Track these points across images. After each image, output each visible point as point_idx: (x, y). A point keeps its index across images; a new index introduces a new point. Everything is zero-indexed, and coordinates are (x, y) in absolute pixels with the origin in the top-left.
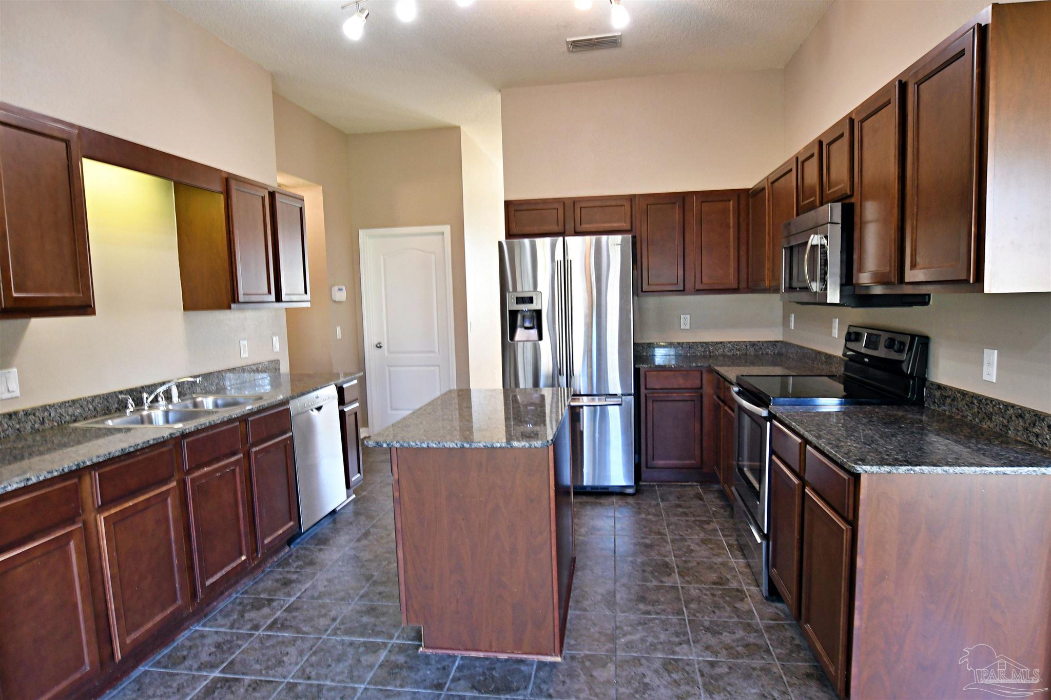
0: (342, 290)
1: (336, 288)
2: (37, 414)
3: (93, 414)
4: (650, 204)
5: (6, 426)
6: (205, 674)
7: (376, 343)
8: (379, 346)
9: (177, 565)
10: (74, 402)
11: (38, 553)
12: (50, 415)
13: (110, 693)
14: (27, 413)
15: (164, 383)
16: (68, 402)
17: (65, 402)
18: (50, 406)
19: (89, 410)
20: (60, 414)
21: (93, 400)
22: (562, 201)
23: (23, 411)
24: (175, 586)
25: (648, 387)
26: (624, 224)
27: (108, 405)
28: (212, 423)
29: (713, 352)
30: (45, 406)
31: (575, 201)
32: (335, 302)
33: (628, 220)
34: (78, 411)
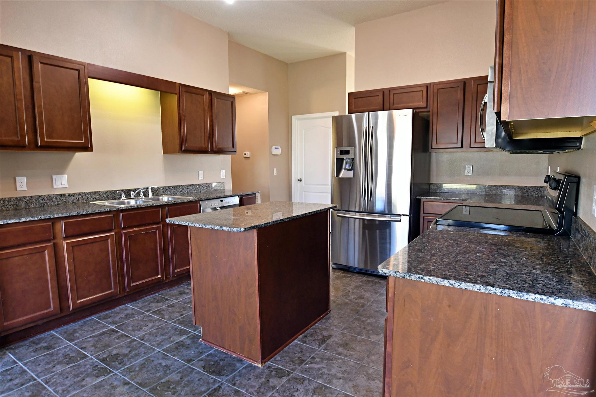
0: (278, 148)
1: (274, 148)
2: (75, 196)
3: (106, 199)
4: (439, 89)
5: (59, 200)
6: (110, 326)
7: (299, 178)
8: (300, 180)
9: (113, 272)
10: (95, 192)
11: (26, 253)
12: (82, 197)
13: (72, 324)
14: (70, 195)
15: (139, 189)
16: (92, 192)
17: (91, 192)
18: (82, 193)
19: (104, 197)
20: (88, 197)
21: (106, 193)
22: (383, 91)
23: (68, 194)
24: (111, 282)
25: (424, 212)
26: (421, 103)
27: (115, 195)
28: (139, 207)
29: (488, 192)
30: (80, 193)
31: (390, 90)
32: (273, 154)
33: (425, 100)
34: (98, 197)
